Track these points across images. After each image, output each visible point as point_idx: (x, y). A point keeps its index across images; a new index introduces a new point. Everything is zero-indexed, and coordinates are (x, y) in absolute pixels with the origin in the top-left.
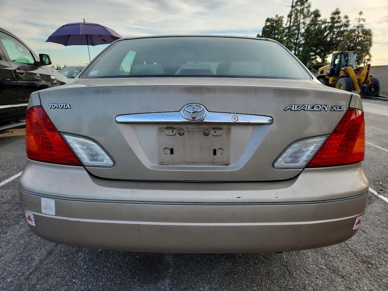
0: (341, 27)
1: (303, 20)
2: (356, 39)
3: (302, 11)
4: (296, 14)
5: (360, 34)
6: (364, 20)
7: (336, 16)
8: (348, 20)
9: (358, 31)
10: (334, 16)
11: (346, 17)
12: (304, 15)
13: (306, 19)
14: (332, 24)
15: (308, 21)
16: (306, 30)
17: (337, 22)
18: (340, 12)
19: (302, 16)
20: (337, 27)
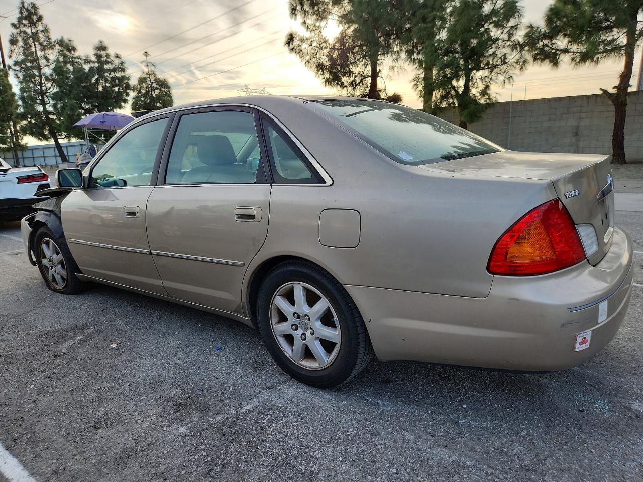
0: (114, 70)
1: (43, 53)
2: (151, 93)
3: (35, 36)
4: (25, 41)
5: (155, 85)
6: (153, 65)
7: (103, 53)
8: (122, 60)
9: (150, 81)
10: (99, 52)
11: (117, 57)
12: (41, 44)
13: (47, 52)
14: (99, 64)
15: (53, 55)
16: (54, 70)
17: (107, 62)
18: (107, 46)
19: (38, 47)
20: (110, 71)
